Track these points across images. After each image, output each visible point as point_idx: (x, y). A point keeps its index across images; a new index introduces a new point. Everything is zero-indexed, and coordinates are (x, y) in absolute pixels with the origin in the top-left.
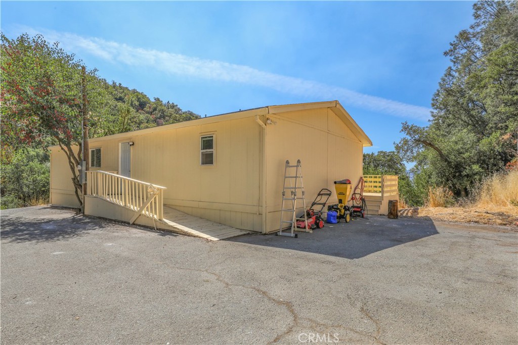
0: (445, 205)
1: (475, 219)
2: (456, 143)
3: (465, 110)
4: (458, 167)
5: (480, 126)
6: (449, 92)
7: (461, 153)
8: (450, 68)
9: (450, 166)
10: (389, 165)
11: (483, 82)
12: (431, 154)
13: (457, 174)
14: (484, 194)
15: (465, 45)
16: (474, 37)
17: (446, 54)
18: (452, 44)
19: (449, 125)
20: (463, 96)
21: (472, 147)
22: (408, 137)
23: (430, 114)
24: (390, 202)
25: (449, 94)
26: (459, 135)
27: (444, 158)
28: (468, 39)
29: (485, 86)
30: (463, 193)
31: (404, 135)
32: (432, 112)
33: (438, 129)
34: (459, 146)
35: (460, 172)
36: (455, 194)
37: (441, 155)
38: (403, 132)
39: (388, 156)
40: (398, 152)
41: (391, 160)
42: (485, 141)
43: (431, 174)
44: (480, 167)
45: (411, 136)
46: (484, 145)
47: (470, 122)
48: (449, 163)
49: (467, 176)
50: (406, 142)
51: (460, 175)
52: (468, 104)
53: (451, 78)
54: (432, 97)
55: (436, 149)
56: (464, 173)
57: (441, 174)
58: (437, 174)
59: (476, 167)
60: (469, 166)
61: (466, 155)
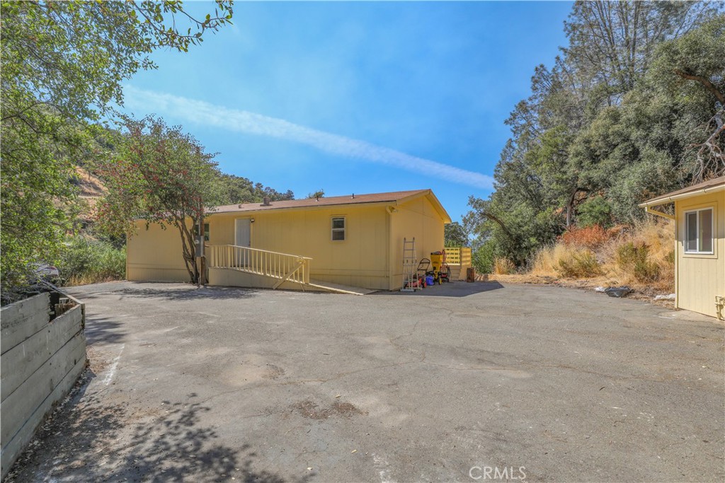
0: (508, 273)
1: (529, 281)
2: (517, 216)
3: (523, 184)
4: (519, 239)
5: (536, 200)
6: (510, 167)
7: (520, 226)
8: (511, 140)
9: (512, 239)
10: (452, 237)
11: (539, 160)
12: (495, 226)
13: (517, 246)
14: (537, 263)
15: (524, 116)
16: (532, 109)
17: (506, 122)
18: (511, 114)
19: (510, 198)
20: (522, 171)
21: (530, 221)
22: (475, 211)
23: (493, 186)
24: (468, 269)
25: (510, 168)
26: (519, 208)
27: (506, 231)
28: (526, 111)
29: (541, 163)
30: (523, 264)
31: (471, 208)
32: (495, 184)
33: (501, 201)
34: (519, 220)
35: (520, 244)
36: (516, 265)
37: (503, 227)
38: (470, 206)
39: (452, 227)
40: (465, 225)
41: (455, 231)
42: (541, 215)
43: (495, 246)
44: (537, 239)
45: (476, 209)
46: (540, 219)
47: (529, 196)
48: (511, 235)
49: (526, 248)
50: (472, 215)
51: (520, 247)
52: (526, 179)
53: (511, 150)
54: (495, 168)
55: (499, 222)
56: (523, 245)
57: (504, 246)
58: (500, 246)
59: (533, 240)
60: (528, 238)
61: (525, 228)
